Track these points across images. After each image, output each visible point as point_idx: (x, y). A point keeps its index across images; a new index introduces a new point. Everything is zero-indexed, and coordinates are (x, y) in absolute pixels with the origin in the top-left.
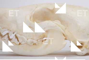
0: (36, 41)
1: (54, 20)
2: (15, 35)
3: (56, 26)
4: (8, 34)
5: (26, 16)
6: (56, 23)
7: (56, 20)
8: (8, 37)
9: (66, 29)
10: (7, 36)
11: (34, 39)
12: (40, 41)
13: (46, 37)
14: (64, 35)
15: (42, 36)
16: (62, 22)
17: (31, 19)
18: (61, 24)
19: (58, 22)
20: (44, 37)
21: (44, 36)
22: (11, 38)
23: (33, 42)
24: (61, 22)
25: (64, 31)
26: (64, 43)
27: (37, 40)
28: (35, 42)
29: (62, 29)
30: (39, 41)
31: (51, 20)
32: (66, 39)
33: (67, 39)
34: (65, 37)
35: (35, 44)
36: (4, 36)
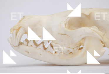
0: (73, 50)
1: (91, 27)
2: (51, 44)
3: (93, 33)
4: (43, 43)
5: (61, 23)
6: (93, 29)
7: (93, 27)
8: (44, 46)
9: (104, 35)
10: (42, 45)
11: (70, 48)
12: (77, 49)
13: (82, 44)
14: (102, 42)
15: (78, 43)
16: (100, 28)
17: (66, 26)
18: (99, 30)
19: (95, 28)
20: (81, 45)
21: (81, 43)
22: (46, 47)
23: (69, 51)
24: (98, 28)
25: (102, 38)
26: (103, 51)
27: (74, 48)
28: (71, 50)
29: (100, 36)
30: (75, 49)
31: (87, 26)
32: (104, 46)
33: (106, 46)
34: (104, 45)
35: (72, 52)
36: (39, 45)
